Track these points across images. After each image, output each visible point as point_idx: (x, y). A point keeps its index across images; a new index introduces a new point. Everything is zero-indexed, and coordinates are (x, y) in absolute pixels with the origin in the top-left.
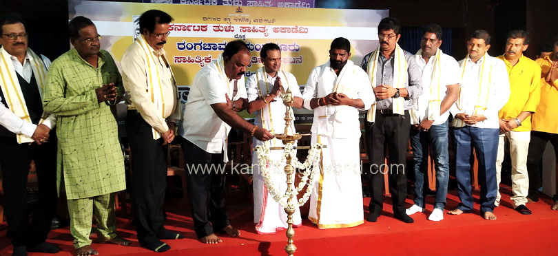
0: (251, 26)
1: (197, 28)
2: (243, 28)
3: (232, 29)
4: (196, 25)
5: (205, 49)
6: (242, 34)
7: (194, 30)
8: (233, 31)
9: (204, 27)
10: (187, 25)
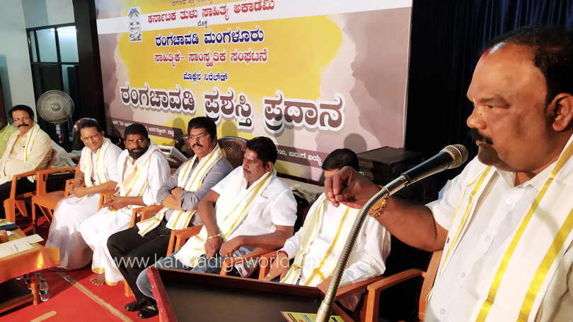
0: (212, 7)
1: (168, 17)
2: (205, 10)
3: (195, 14)
4: (167, 12)
5: (175, 44)
6: (204, 19)
7: (167, 20)
8: (196, 16)
9: (173, 14)
10: (161, 14)
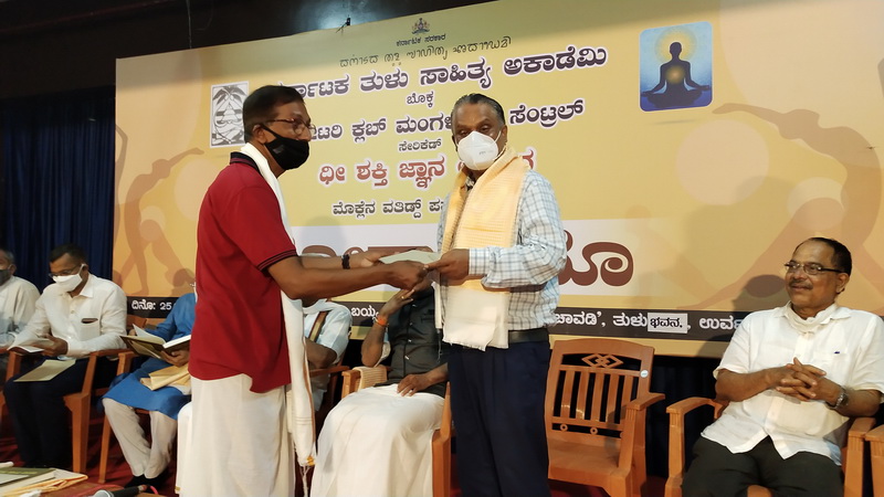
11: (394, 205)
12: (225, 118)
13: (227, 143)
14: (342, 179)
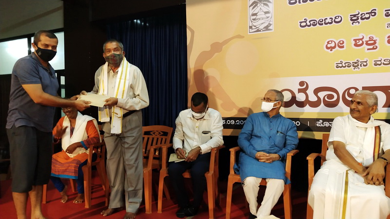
11: (383, 61)
12: (258, 17)
13: (260, 31)
14: (343, 47)
